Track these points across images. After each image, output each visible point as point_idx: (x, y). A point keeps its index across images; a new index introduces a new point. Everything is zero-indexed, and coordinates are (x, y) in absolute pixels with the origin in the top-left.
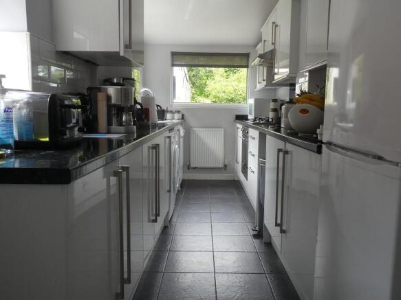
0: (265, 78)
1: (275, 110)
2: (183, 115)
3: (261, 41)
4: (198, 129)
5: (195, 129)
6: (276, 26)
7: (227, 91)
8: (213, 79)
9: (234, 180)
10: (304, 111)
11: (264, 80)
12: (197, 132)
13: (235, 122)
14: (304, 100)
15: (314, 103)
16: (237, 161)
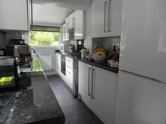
0: (68, 37)
1: (72, 49)
2: (34, 51)
3: (65, 23)
4: (41, 56)
5: (40, 56)
6: (75, 19)
7: (43, 38)
8: (37, 34)
9: (56, 74)
10: (100, 55)
11: (68, 38)
12: (41, 57)
13: (55, 52)
14: (99, 50)
15: (104, 52)
16: (58, 68)
